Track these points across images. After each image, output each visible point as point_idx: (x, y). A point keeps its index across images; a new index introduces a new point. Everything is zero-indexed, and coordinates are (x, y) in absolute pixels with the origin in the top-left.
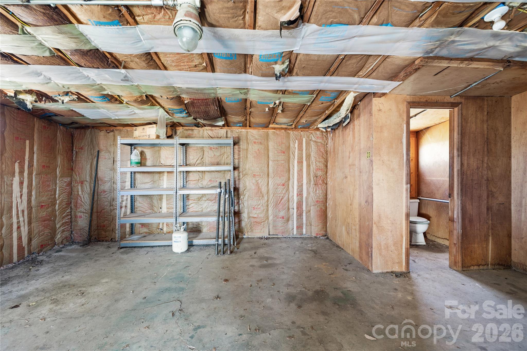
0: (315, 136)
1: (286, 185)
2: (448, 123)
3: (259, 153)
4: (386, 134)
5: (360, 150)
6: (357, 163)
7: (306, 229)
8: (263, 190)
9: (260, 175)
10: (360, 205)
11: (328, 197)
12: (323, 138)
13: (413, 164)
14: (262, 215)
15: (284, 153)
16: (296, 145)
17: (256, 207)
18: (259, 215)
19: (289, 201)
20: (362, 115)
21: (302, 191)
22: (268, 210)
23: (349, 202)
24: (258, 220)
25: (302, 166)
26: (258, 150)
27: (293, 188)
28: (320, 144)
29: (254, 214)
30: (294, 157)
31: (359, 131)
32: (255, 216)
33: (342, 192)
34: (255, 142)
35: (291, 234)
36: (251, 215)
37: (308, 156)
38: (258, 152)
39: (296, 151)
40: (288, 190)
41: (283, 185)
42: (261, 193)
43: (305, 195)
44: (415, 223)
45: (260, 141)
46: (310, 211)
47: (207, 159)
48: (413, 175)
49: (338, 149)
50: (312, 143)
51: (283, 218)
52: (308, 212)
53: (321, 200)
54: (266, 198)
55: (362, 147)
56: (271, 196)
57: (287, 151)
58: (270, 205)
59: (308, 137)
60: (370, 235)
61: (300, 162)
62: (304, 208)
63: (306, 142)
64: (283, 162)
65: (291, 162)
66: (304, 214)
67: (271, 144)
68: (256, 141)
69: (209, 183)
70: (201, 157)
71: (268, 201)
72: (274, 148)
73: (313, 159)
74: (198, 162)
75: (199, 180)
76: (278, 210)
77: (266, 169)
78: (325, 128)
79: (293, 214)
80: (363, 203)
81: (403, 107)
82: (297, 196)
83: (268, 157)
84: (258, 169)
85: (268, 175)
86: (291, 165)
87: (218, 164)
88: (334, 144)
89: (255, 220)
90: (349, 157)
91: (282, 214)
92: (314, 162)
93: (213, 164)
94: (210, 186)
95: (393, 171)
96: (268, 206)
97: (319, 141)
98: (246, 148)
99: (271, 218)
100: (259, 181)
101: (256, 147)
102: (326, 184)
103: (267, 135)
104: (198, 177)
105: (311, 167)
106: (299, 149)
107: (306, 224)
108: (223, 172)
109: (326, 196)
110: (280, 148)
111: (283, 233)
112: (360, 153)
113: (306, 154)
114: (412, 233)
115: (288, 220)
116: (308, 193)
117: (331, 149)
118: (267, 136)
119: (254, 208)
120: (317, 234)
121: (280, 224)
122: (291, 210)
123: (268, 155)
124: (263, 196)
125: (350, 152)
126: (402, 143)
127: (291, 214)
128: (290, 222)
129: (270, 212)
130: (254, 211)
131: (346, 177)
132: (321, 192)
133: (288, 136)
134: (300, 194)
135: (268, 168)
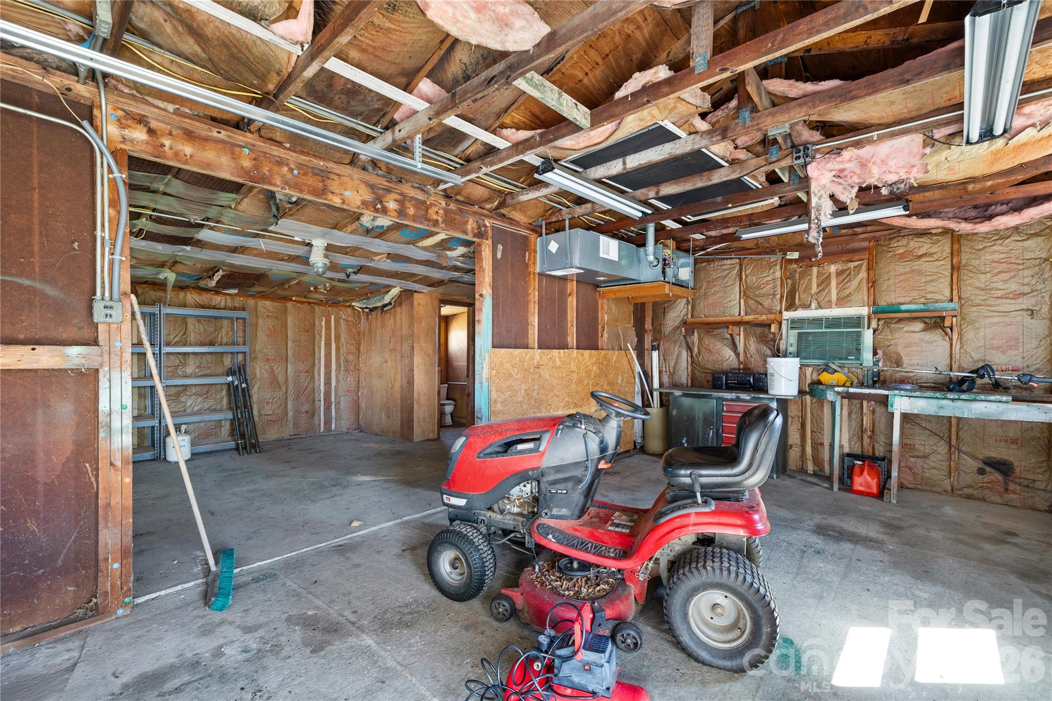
0: (345, 313)
1: (311, 372)
2: (466, 314)
3: (275, 330)
4: (424, 324)
5: (402, 336)
6: (398, 347)
7: (336, 424)
8: (280, 378)
9: (276, 360)
10: (402, 387)
11: (360, 384)
12: (354, 316)
13: (442, 349)
14: (279, 411)
15: (307, 331)
16: (323, 323)
17: (271, 401)
18: (276, 411)
19: (314, 392)
20: (403, 304)
21: (331, 379)
22: (286, 404)
23: (390, 386)
24: (273, 418)
25: (330, 349)
26: (273, 326)
27: (320, 375)
28: (351, 323)
29: (268, 410)
30: (321, 337)
31: (401, 319)
32: (270, 412)
33: (381, 377)
34: (268, 316)
35: (318, 432)
36: (262, 413)
37: (338, 337)
38: (272, 329)
39: (324, 330)
40: (313, 377)
41: (307, 372)
42: (277, 382)
43: (334, 384)
44: (444, 405)
45: (275, 315)
46: (339, 403)
47: (192, 337)
48: (443, 360)
49: (376, 333)
50: (342, 321)
51: (307, 412)
52: (338, 403)
53: (353, 389)
54: (284, 389)
55: (404, 334)
56: (291, 387)
57: (310, 330)
58: (289, 398)
59: (338, 314)
60: (411, 411)
61: (328, 344)
62: (333, 400)
63: (335, 320)
64: (306, 343)
65: (316, 344)
66: (333, 407)
67: (290, 321)
68: (271, 314)
69: (197, 370)
70: (182, 333)
71: (286, 392)
72: (295, 325)
73: (343, 340)
74: (177, 339)
75: (179, 366)
76: (300, 404)
77: (284, 351)
78: (362, 308)
79: (320, 407)
80: (405, 384)
81: (436, 303)
82: (325, 385)
83: (287, 336)
84: (272, 351)
85: (287, 360)
86: (316, 347)
87: (211, 344)
88: (370, 325)
89: (269, 418)
90: (390, 342)
91: (305, 407)
92: (344, 344)
93: (202, 344)
94: (199, 374)
95: (429, 356)
96: (286, 399)
97: (350, 319)
98: (255, 323)
99: (290, 414)
100: (275, 368)
101: (270, 322)
102: (359, 370)
103: (286, 308)
104: (177, 361)
105: (341, 351)
106: (326, 328)
107: (336, 417)
108: (219, 355)
109: (358, 383)
110: (303, 325)
111: (307, 431)
112: (402, 340)
113: (335, 335)
114: (442, 414)
115: (313, 415)
116: (338, 381)
117: (365, 331)
118: (285, 311)
119: (268, 403)
120: (349, 429)
121: (303, 421)
122: (316, 402)
123: (287, 334)
124: (280, 387)
125: (390, 337)
126: (435, 333)
127: (317, 406)
128: (316, 417)
129: (290, 407)
130: (268, 407)
131: (386, 362)
132: (352, 379)
133: (313, 312)
134: (328, 382)
135: (287, 350)
